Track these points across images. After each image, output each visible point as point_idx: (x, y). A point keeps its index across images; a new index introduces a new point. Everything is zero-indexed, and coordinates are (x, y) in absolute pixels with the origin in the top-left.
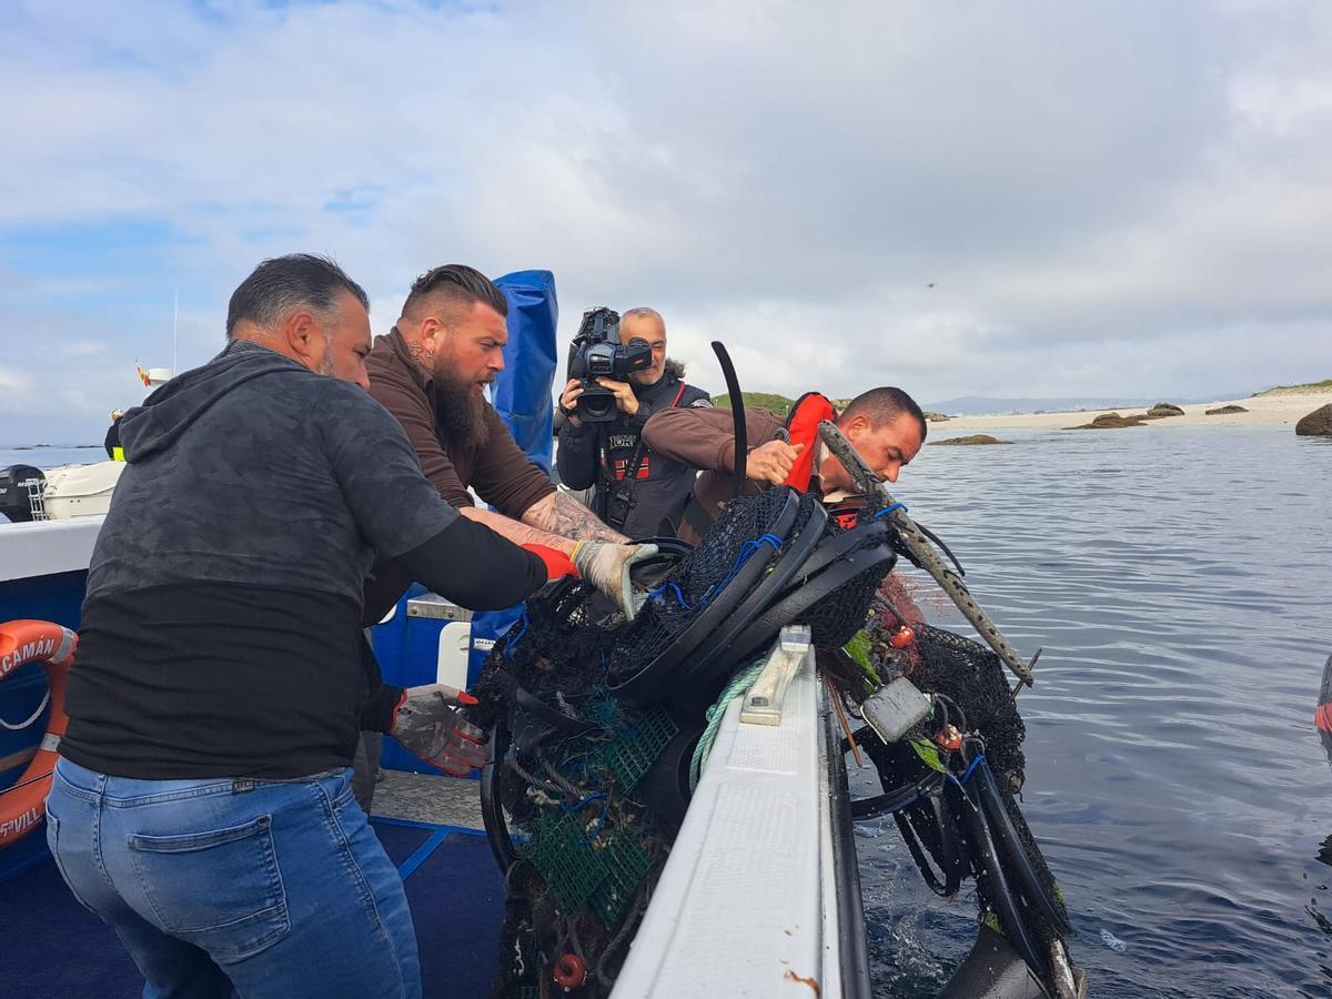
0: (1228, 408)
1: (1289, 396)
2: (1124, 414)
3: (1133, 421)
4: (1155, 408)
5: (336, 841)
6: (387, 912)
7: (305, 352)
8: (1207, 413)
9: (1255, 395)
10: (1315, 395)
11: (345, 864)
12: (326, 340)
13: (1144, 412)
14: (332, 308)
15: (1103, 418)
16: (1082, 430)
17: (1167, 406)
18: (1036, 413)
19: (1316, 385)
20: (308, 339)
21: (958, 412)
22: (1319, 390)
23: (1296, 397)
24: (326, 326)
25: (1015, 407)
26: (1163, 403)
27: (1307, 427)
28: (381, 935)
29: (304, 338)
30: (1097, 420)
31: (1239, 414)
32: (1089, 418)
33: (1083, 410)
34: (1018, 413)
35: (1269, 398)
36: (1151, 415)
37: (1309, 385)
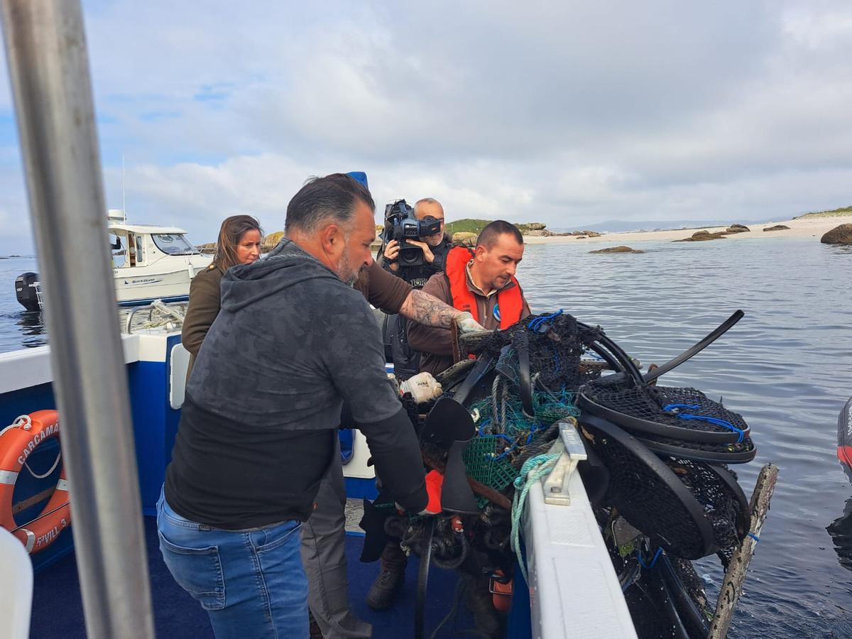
0: (777, 226)
1: (816, 219)
2: (711, 231)
3: (717, 236)
4: (732, 227)
5: (254, 569)
6: (277, 615)
7: (332, 251)
8: (765, 230)
9: (794, 218)
10: (833, 218)
11: (258, 583)
12: (345, 241)
13: (724, 230)
14: (350, 220)
15: (698, 234)
16: (686, 242)
17: (738, 226)
18: (655, 231)
19: (834, 211)
20: (334, 241)
21: (605, 230)
22: (835, 214)
23: (821, 219)
24: (346, 232)
25: (642, 227)
26: (736, 224)
27: (828, 239)
28: (271, 626)
29: (332, 240)
30: (695, 235)
31: (784, 231)
32: (690, 234)
33: (684, 229)
34: (644, 231)
35: (803, 220)
36: (729, 232)
37: (829, 212)
